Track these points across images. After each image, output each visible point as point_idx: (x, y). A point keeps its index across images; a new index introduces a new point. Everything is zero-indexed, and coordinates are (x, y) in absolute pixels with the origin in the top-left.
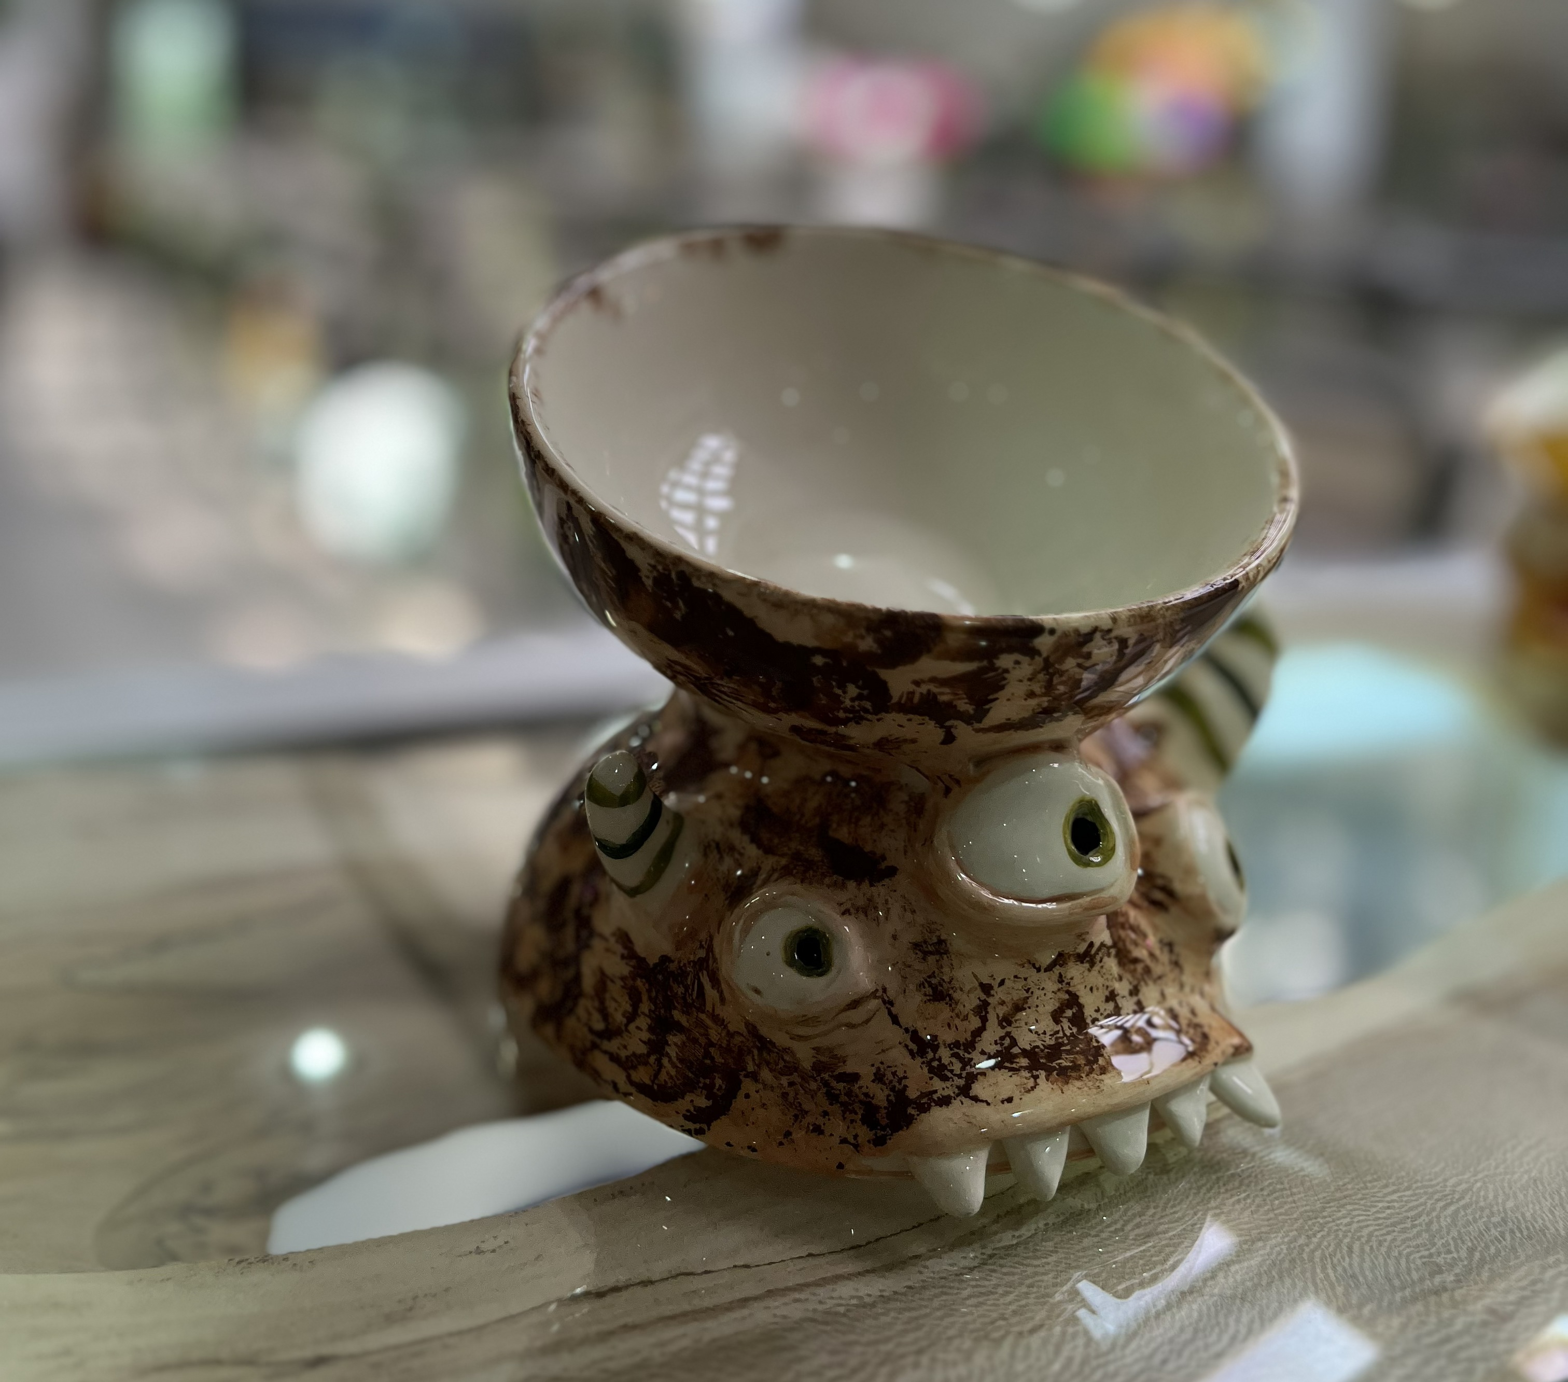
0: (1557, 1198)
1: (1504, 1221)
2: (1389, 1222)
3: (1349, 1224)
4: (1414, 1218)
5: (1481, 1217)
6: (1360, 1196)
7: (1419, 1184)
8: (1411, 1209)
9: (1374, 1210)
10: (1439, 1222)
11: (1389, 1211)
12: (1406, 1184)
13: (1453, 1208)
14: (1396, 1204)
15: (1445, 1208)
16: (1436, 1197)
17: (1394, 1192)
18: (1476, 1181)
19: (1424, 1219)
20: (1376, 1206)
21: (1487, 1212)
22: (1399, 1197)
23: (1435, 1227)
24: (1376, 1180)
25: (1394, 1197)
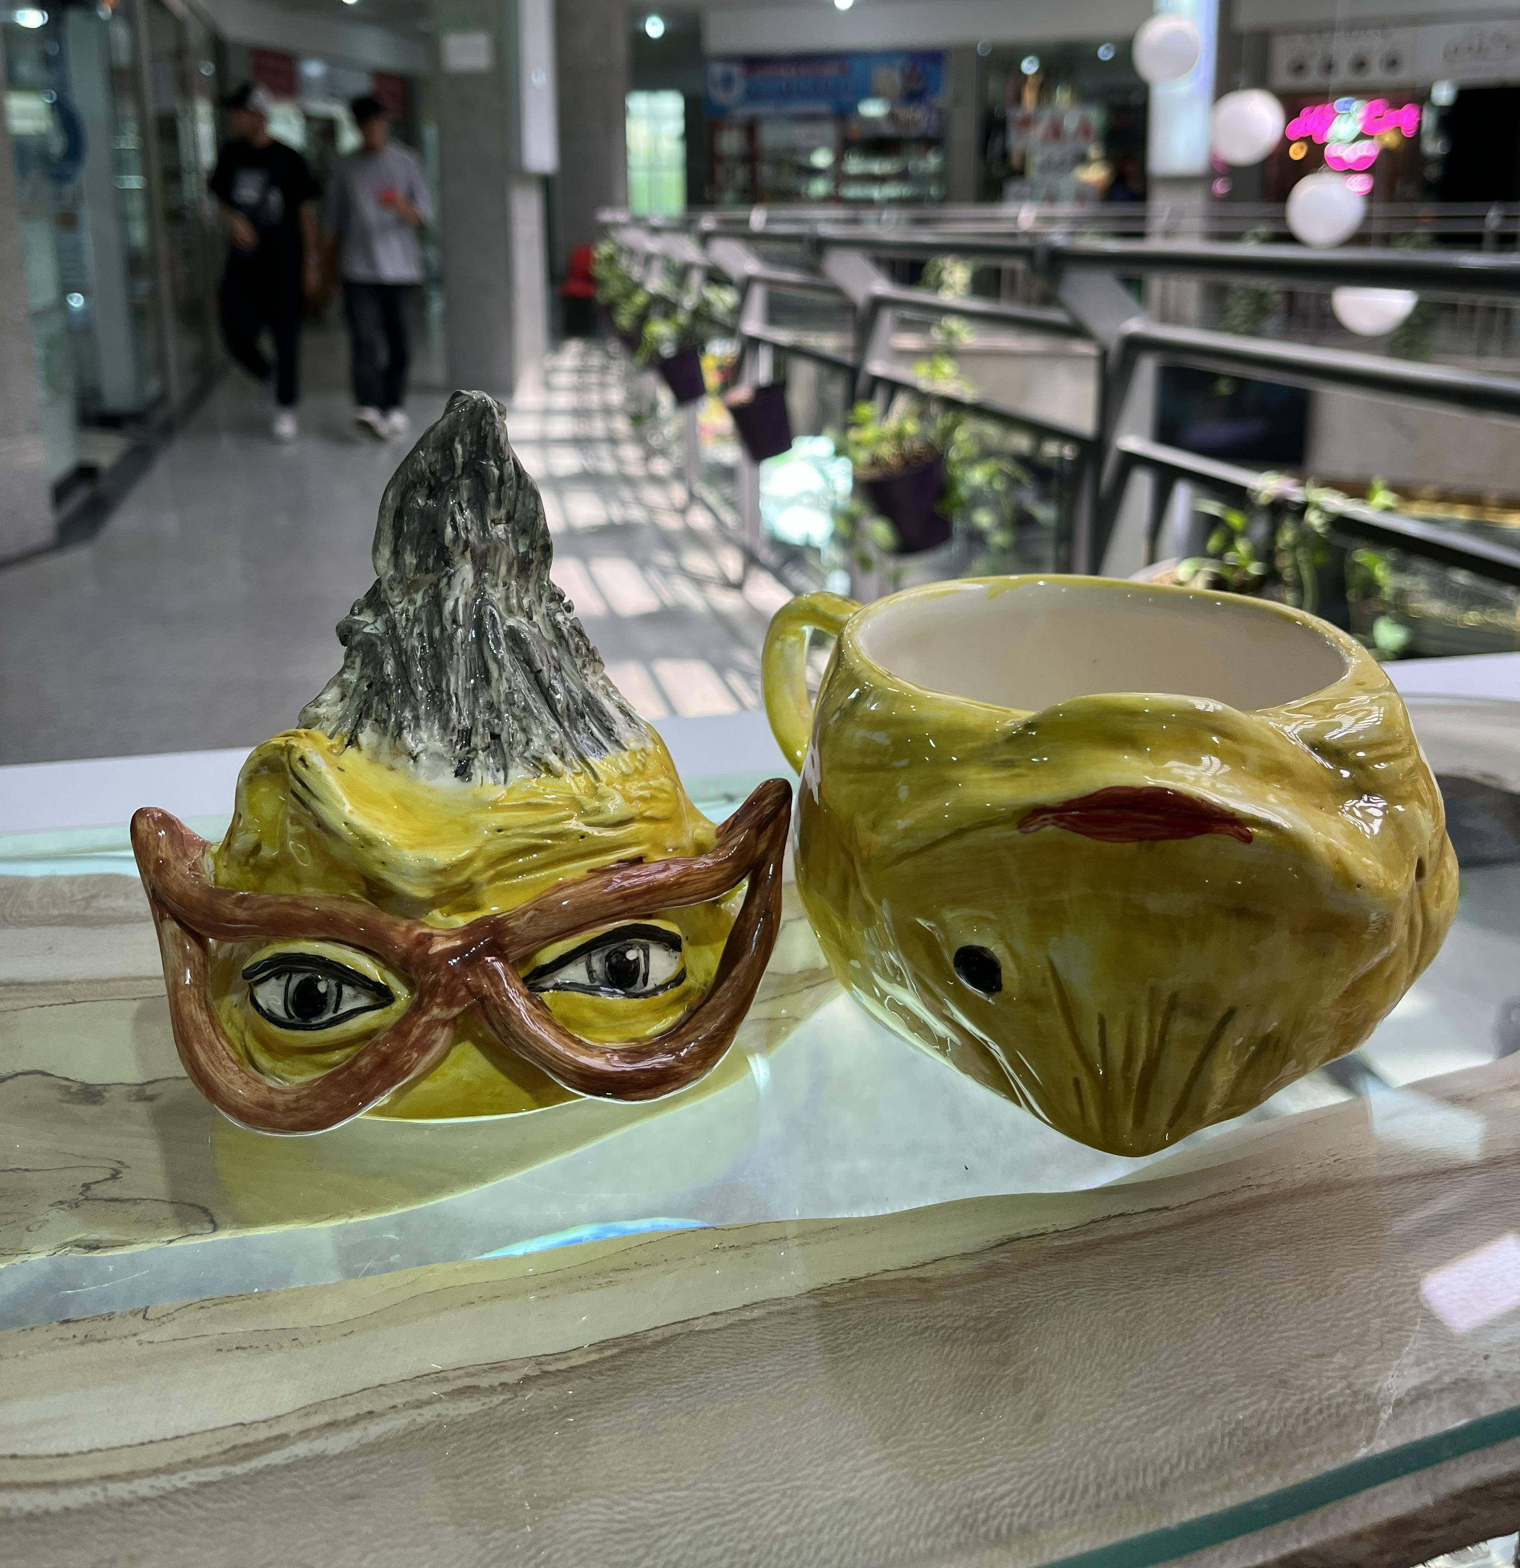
0: (846, 1531)
1: (752, 1550)
2: (617, 1526)
3: (574, 1521)
4: (653, 1527)
5: (731, 1540)
6: (624, 1488)
7: (706, 1485)
8: (664, 1515)
9: (621, 1508)
10: (675, 1537)
11: (632, 1514)
12: (690, 1482)
13: (710, 1522)
14: (652, 1507)
15: (699, 1522)
16: (708, 1504)
17: (669, 1489)
18: (776, 1492)
19: (664, 1530)
20: (624, 1504)
21: (745, 1534)
22: (668, 1497)
23: (662, 1543)
24: (664, 1471)
25: (659, 1497)
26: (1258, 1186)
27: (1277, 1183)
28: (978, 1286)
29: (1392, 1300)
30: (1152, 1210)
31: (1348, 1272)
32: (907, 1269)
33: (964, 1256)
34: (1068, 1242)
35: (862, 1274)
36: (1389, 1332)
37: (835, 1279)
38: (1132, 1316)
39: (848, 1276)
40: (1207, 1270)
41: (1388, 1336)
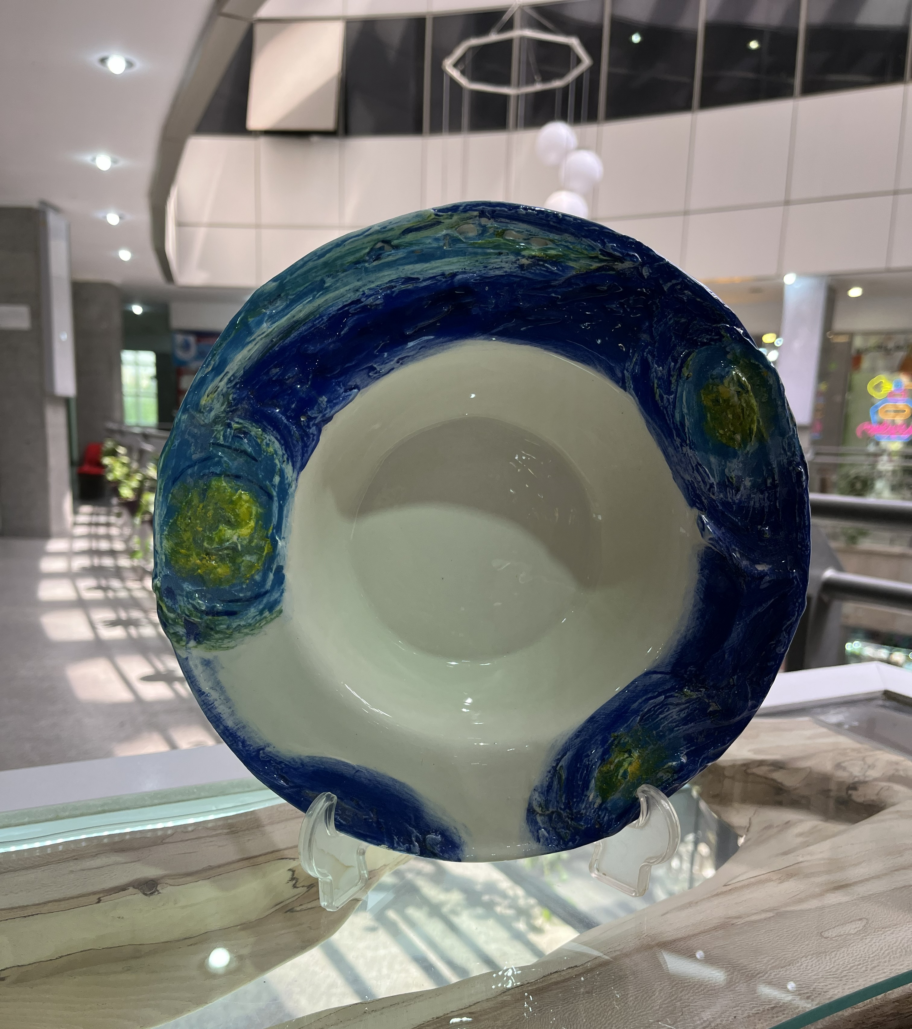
26: (615, 951)
27: (623, 949)
28: (498, 1012)
29: (683, 993)
30: (569, 968)
31: (661, 984)
32: (462, 1009)
33: (487, 1000)
34: (535, 987)
35: (442, 1015)
36: (685, 1007)
37: (429, 1019)
38: (572, 1015)
39: (435, 1017)
40: (601, 991)
41: (684, 1009)
